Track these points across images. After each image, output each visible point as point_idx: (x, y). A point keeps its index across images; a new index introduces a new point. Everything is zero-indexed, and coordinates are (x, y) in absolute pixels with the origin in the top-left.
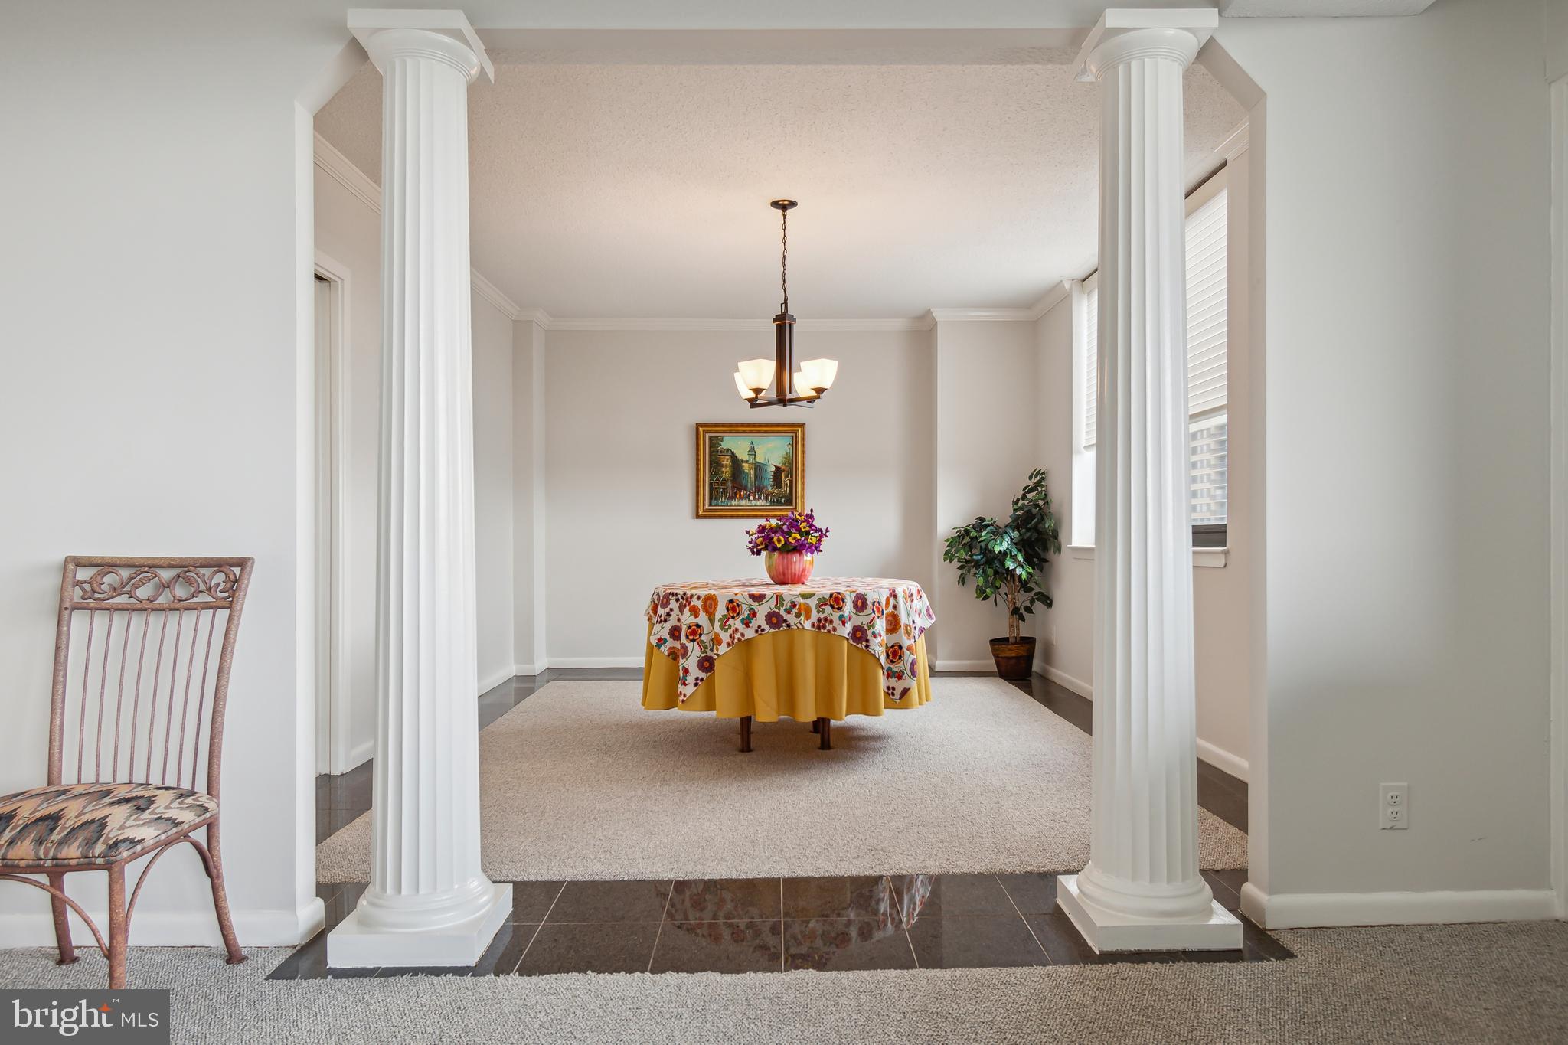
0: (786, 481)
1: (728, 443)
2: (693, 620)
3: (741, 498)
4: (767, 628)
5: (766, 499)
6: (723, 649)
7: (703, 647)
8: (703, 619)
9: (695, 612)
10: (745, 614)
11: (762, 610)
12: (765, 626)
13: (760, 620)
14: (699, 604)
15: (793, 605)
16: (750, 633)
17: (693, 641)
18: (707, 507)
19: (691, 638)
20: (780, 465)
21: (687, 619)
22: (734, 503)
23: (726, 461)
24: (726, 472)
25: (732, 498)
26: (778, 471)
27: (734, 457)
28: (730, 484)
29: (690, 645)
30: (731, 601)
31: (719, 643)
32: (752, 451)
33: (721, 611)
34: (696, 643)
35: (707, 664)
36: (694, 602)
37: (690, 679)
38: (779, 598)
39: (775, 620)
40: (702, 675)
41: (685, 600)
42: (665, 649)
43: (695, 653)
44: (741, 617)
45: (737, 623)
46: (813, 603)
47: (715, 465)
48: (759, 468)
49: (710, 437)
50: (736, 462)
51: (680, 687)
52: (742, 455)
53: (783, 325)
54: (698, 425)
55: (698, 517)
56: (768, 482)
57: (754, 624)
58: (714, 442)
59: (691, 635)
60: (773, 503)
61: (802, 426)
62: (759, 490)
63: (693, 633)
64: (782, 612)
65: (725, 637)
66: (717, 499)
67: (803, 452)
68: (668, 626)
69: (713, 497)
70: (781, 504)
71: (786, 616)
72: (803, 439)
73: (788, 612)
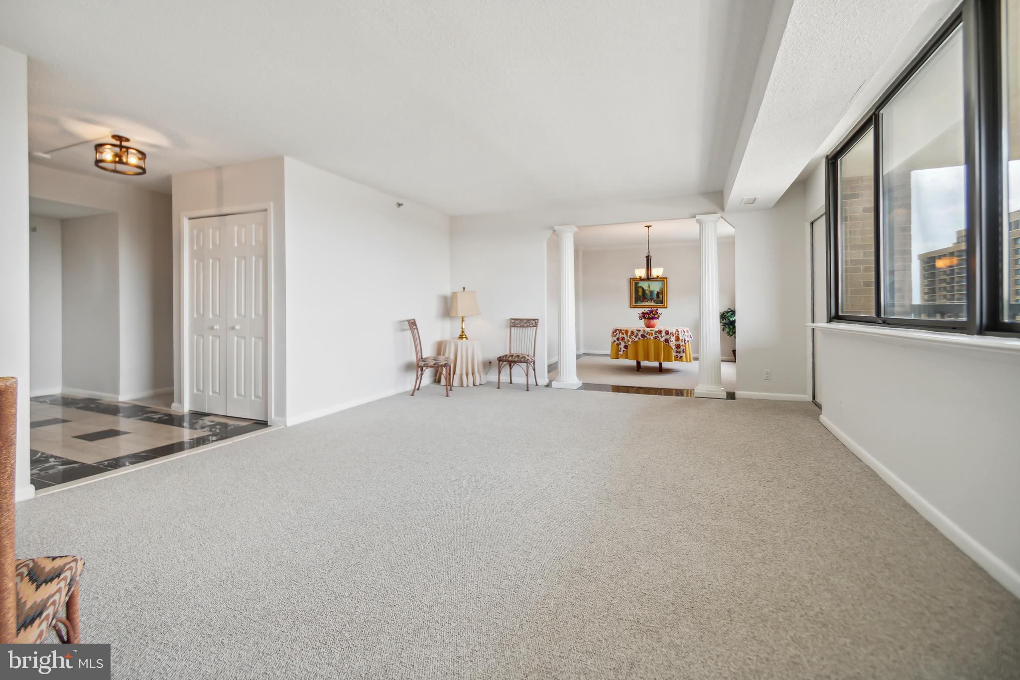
0: (661, 296)
1: (641, 284)
2: (622, 336)
3: (646, 302)
4: (641, 338)
5: (654, 302)
6: (630, 343)
7: (625, 342)
8: (625, 336)
9: (623, 334)
10: (635, 334)
11: (640, 334)
12: (640, 337)
13: (639, 336)
14: (624, 332)
15: (648, 333)
16: (637, 339)
18: (634, 304)
20: (658, 291)
21: (621, 335)
22: (643, 303)
23: (640, 290)
24: (640, 294)
25: (643, 302)
26: (658, 293)
27: (643, 289)
28: (642, 297)
29: (621, 342)
30: (632, 331)
31: (629, 341)
32: (649, 286)
33: (629, 334)
34: (623, 342)
35: (626, 347)
36: (623, 331)
37: (622, 351)
38: (644, 331)
39: (643, 336)
40: (625, 350)
41: (620, 331)
42: (615, 343)
43: (623, 344)
45: (633, 337)
46: (653, 332)
47: (637, 291)
48: (651, 292)
49: (635, 283)
50: (644, 290)
51: (619, 353)
52: (646, 288)
53: (648, 259)
54: (631, 279)
55: (631, 308)
56: (655, 296)
57: (638, 337)
58: (636, 284)
60: (656, 303)
61: (666, 278)
62: (652, 299)
63: (623, 339)
64: (645, 334)
65: (630, 340)
66: (637, 302)
67: (667, 287)
68: (616, 337)
69: (636, 301)
70: (659, 304)
71: (646, 335)
72: (666, 282)
73: (647, 334)
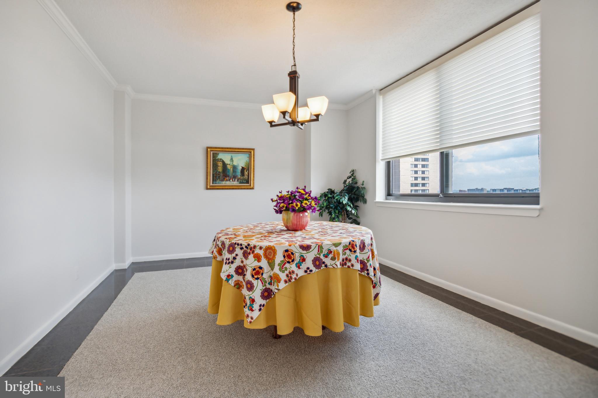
0: (246, 173)
1: (221, 156)
2: (256, 264)
3: (227, 180)
4: (314, 269)
5: (238, 181)
6: (282, 285)
7: (263, 282)
8: (264, 263)
9: (258, 258)
10: (297, 259)
11: (310, 256)
12: (312, 267)
13: (309, 263)
14: (261, 252)
15: (330, 252)
16: (301, 273)
17: (257, 279)
18: (211, 184)
19: (256, 277)
20: (244, 166)
21: (251, 263)
22: (223, 182)
23: (220, 164)
24: (220, 169)
25: (223, 180)
26: (243, 169)
27: (223, 162)
28: (222, 174)
29: (255, 282)
30: (287, 251)
31: (279, 281)
32: (232, 160)
33: (279, 258)
34: (259, 280)
35: (267, 294)
36: (257, 251)
37: (256, 307)
38: (320, 247)
39: (318, 262)
40: (264, 302)
41: (249, 250)
42: (232, 282)
43: (259, 287)
44: (295, 262)
45: (293, 267)
46: (340, 249)
47: (215, 166)
48: (235, 168)
49: (213, 153)
50: (224, 165)
51: (247, 311)
52: (227, 161)
53: (293, 76)
54: (208, 148)
55: (207, 189)
56: (239, 173)
57: (304, 266)
58: (215, 155)
59: (256, 275)
60: (241, 183)
61: (253, 149)
62: (235, 177)
63: (257, 273)
64: (322, 257)
65: (283, 276)
66: (216, 181)
67: (254, 161)
68: (234, 266)
69: (214, 180)
70: (244, 183)
71: (324, 259)
72: (254, 155)
73: (326, 256)
